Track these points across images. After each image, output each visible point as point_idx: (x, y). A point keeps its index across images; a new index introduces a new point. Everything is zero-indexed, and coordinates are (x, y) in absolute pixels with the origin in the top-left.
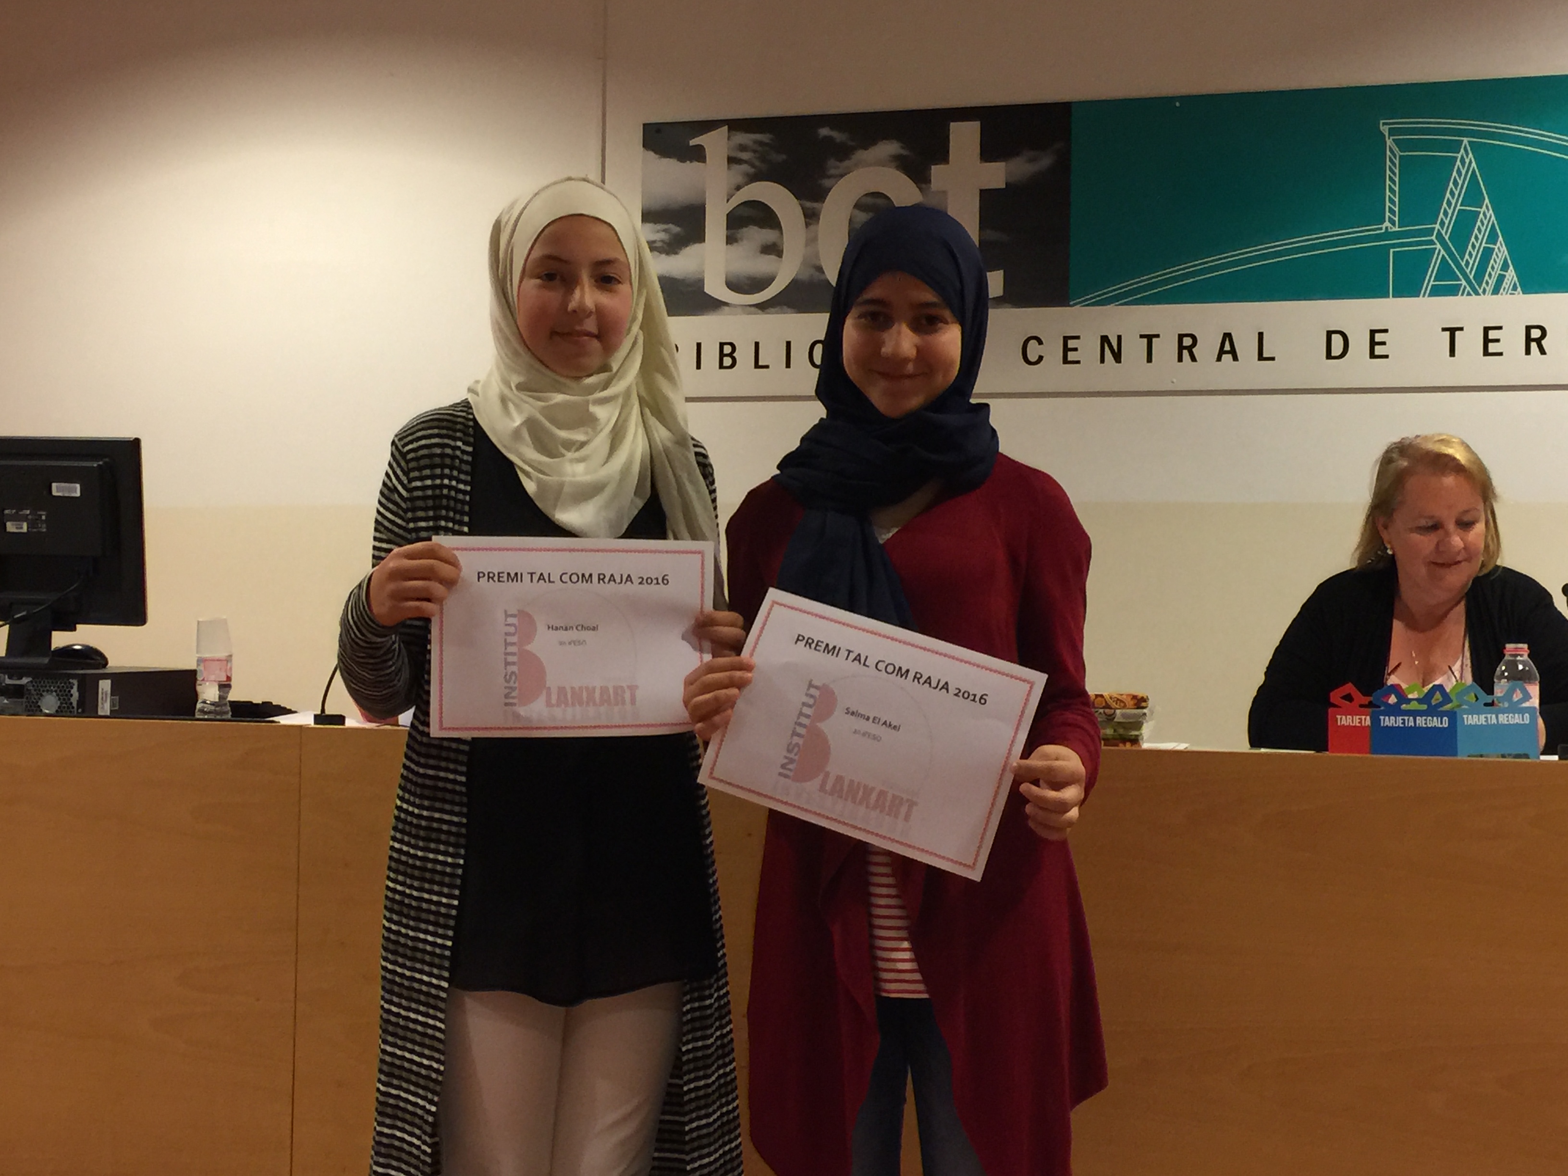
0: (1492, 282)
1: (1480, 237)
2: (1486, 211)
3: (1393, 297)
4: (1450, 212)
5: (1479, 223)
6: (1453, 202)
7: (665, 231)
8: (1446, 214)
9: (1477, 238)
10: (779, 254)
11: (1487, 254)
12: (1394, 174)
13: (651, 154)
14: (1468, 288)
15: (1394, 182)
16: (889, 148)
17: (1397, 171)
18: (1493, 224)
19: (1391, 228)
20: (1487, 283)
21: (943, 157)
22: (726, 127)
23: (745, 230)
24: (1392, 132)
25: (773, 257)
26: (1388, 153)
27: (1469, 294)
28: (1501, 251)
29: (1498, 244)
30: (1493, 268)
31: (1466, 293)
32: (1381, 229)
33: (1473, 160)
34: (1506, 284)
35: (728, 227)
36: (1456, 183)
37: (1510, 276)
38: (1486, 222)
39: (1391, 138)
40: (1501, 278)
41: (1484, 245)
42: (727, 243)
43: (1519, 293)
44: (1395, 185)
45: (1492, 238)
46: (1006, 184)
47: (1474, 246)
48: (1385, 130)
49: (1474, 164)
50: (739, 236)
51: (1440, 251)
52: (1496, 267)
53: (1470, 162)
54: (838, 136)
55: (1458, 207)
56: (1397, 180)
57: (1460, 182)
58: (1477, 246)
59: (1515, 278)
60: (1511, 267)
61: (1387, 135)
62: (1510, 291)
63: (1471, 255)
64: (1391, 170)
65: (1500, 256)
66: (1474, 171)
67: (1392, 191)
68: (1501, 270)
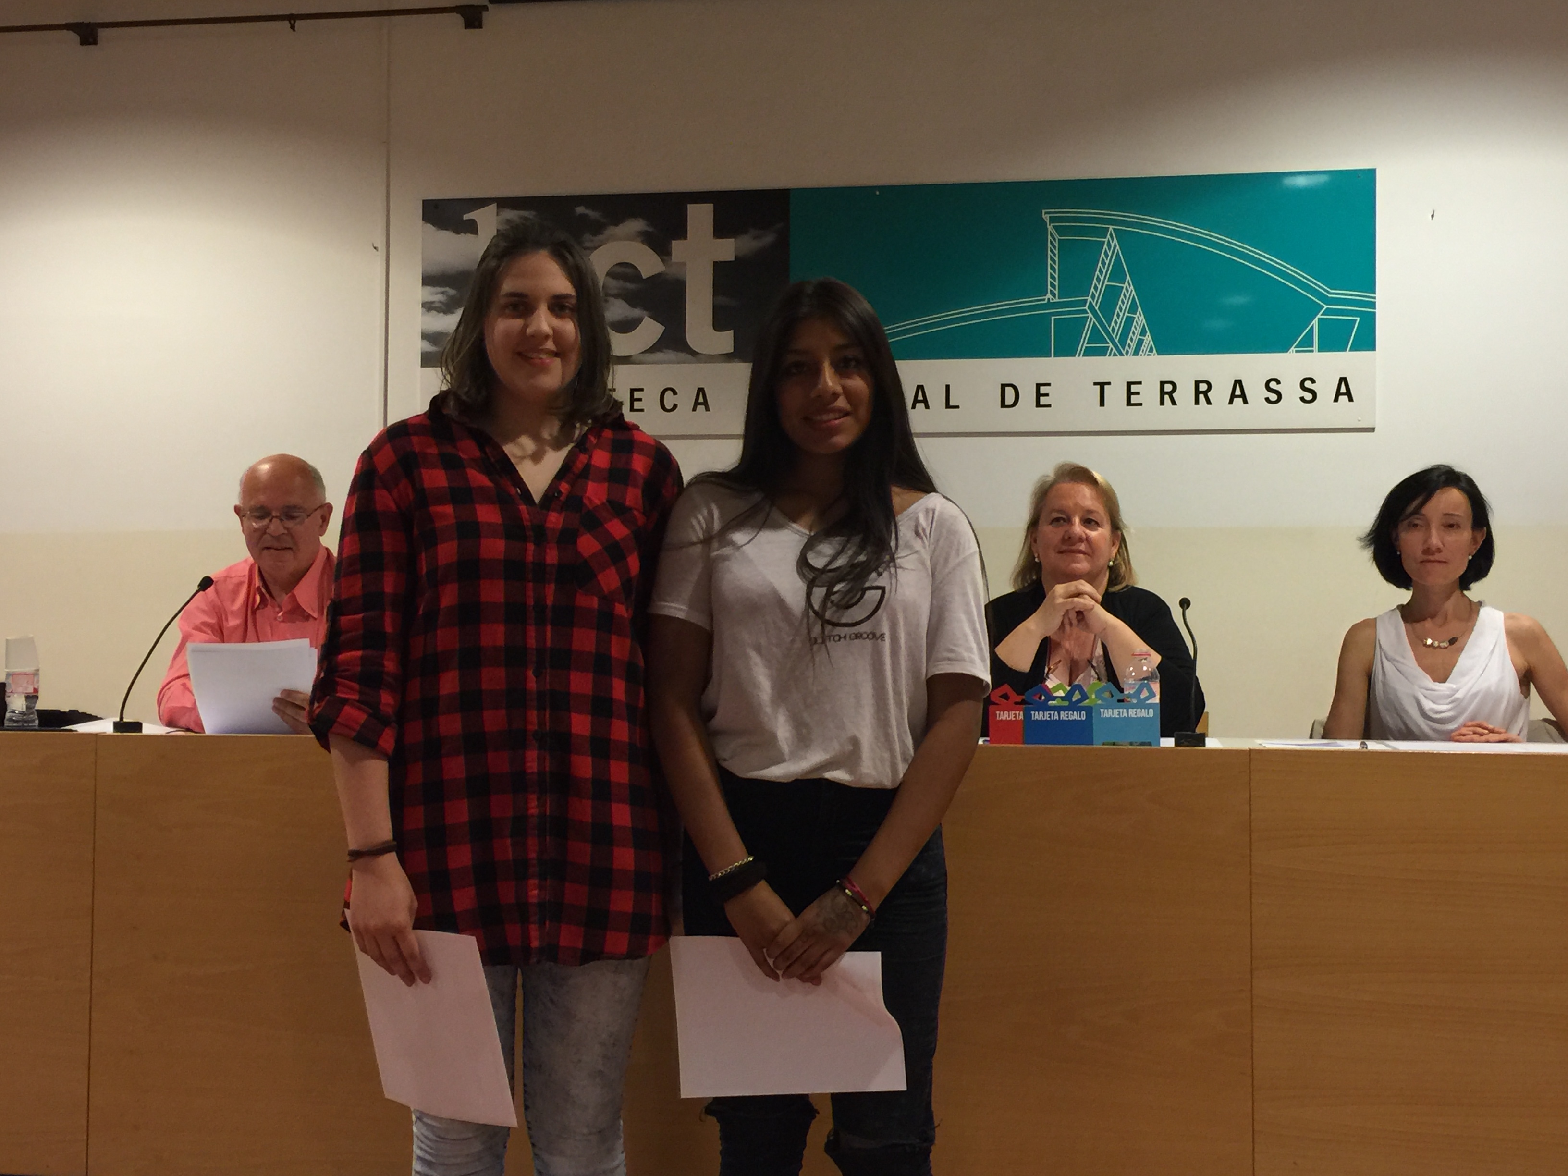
0: (1133, 345)
1: (1124, 308)
2: (1128, 287)
3: (1055, 356)
4: (1099, 287)
5: (1122, 296)
6: (1102, 279)
7: (443, 293)
8: (1096, 288)
9: (1121, 309)
11: (1129, 321)
12: (1055, 255)
13: (429, 225)
14: (1114, 350)
15: (1054, 262)
16: (636, 225)
17: (1056, 252)
18: (1134, 297)
19: (1052, 300)
20: (1129, 346)
21: (681, 233)
22: (494, 206)
24: (1052, 220)
26: (1049, 237)
27: (1115, 355)
28: (1140, 319)
29: (1138, 313)
30: (1134, 333)
31: (1112, 354)
32: (1044, 300)
33: (1117, 243)
34: (1145, 346)
36: (1104, 263)
37: (1147, 339)
38: (1128, 296)
39: (1052, 225)
40: (1140, 342)
41: (1126, 314)
43: (1154, 355)
44: (1055, 264)
45: (1133, 309)
46: (736, 257)
47: (1118, 315)
48: (1046, 217)
49: (1118, 247)
51: (1091, 319)
52: (1136, 332)
53: (1115, 246)
54: (592, 214)
55: (1106, 283)
56: (1056, 259)
57: (1107, 262)
58: (1121, 314)
59: (1152, 342)
60: (1148, 333)
61: (1048, 221)
62: (1147, 353)
63: (1116, 323)
64: (1051, 251)
65: (1139, 323)
66: (1118, 253)
67: (1053, 268)
68: (1140, 335)
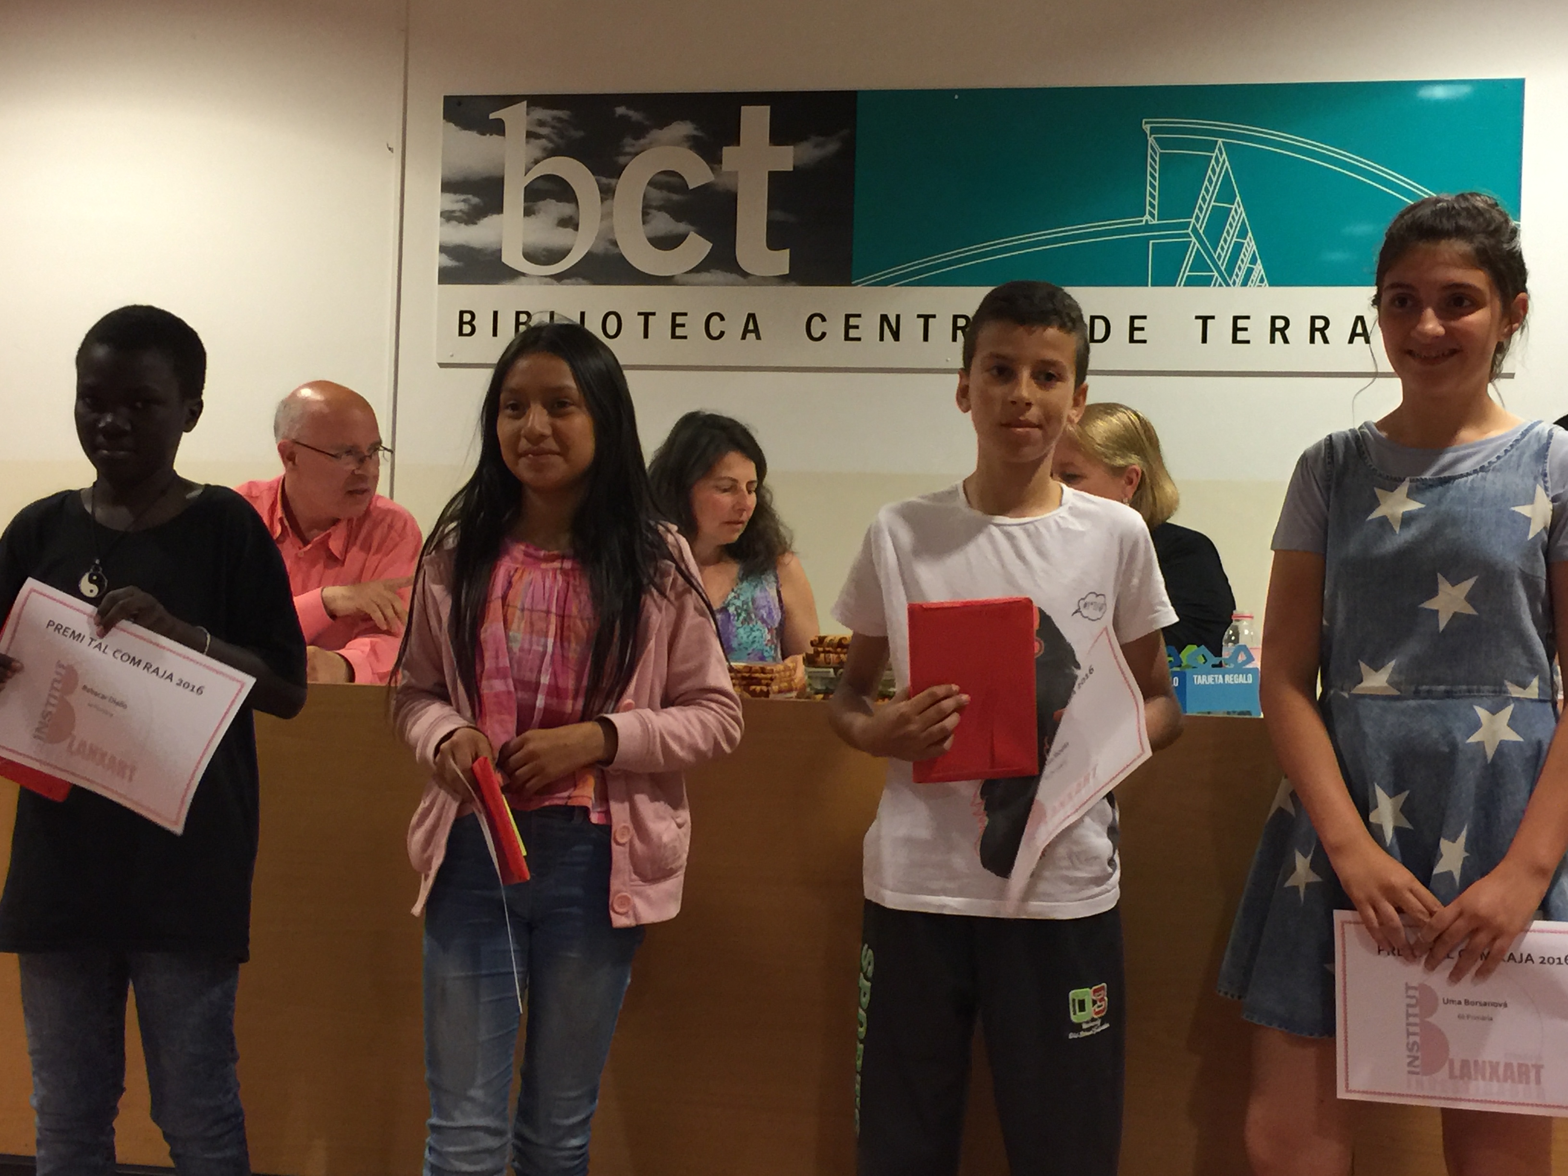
0: (1242, 274)
1: (1231, 233)
2: (1238, 207)
3: (1152, 285)
4: (1205, 207)
5: (1230, 219)
6: (1208, 199)
7: (464, 201)
8: (1201, 209)
9: (1228, 233)
10: (576, 228)
11: (1238, 247)
12: (1155, 170)
13: (452, 125)
14: (1220, 279)
15: (1154, 178)
16: (683, 129)
17: (1157, 167)
18: (1244, 220)
19: (1151, 221)
20: (1237, 275)
21: (735, 140)
22: (525, 103)
23: (541, 204)
24: (1153, 131)
25: (570, 230)
26: (1150, 151)
27: (1220, 285)
28: (1250, 245)
29: (1248, 239)
30: (1242, 261)
31: (1218, 284)
32: (1142, 221)
33: (1226, 159)
34: (1255, 276)
35: (525, 201)
36: (1210, 181)
37: (1257, 269)
38: (1237, 219)
39: (1153, 136)
40: (1250, 271)
41: (1235, 239)
42: (525, 215)
43: (1266, 286)
44: (1155, 181)
45: (1243, 234)
46: (794, 167)
47: (1225, 241)
48: (1147, 128)
49: (1227, 163)
50: (536, 208)
51: (1195, 244)
52: (1245, 260)
53: (1224, 161)
54: (635, 116)
55: (1212, 203)
56: (1157, 175)
57: (1214, 180)
58: (1229, 239)
59: (1262, 271)
60: (1259, 261)
61: (1148, 132)
62: (1258, 284)
63: (1222, 249)
64: (1151, 166)
65: (1249, 250)
66: (1227, 168)
67: (1152, 185)
68: (1250, 264)
